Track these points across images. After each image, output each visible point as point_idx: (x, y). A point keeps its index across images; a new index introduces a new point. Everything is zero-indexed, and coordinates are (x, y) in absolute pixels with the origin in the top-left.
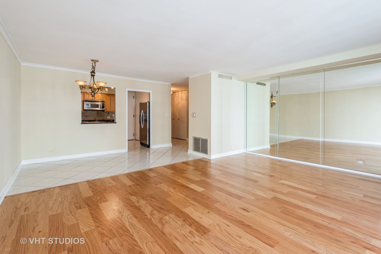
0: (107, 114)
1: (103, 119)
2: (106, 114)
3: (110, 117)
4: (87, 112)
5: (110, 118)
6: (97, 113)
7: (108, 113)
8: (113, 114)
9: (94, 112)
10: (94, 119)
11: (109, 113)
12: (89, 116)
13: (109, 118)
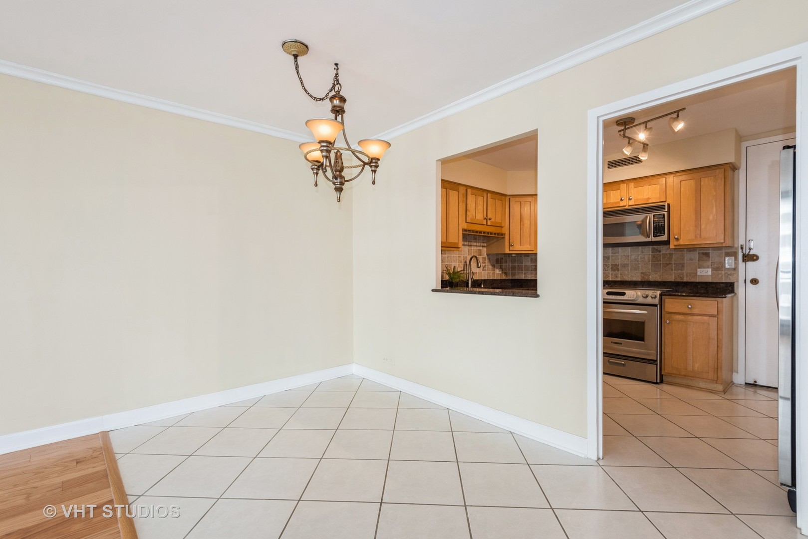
0: (695, 255)
1: (679, 280)
2: (691, 259)
3: (710, 270)
4: (618, 253)
5: (710, 273)
6: (654, 257)
7: (704, 253)
8: (728, 255)
9: (642, 252)
10: (639, 279)
11: (707, 255)
12: (624, 266)
13: (705, 274)
